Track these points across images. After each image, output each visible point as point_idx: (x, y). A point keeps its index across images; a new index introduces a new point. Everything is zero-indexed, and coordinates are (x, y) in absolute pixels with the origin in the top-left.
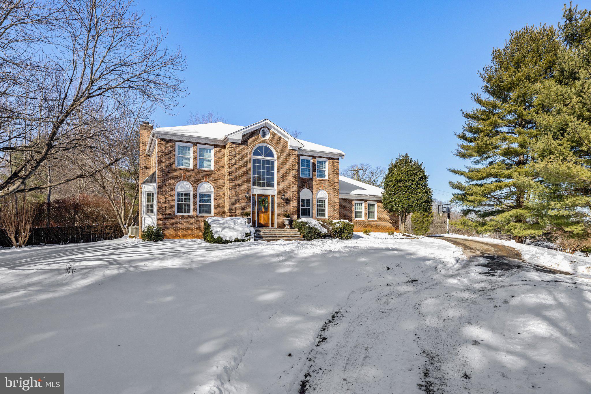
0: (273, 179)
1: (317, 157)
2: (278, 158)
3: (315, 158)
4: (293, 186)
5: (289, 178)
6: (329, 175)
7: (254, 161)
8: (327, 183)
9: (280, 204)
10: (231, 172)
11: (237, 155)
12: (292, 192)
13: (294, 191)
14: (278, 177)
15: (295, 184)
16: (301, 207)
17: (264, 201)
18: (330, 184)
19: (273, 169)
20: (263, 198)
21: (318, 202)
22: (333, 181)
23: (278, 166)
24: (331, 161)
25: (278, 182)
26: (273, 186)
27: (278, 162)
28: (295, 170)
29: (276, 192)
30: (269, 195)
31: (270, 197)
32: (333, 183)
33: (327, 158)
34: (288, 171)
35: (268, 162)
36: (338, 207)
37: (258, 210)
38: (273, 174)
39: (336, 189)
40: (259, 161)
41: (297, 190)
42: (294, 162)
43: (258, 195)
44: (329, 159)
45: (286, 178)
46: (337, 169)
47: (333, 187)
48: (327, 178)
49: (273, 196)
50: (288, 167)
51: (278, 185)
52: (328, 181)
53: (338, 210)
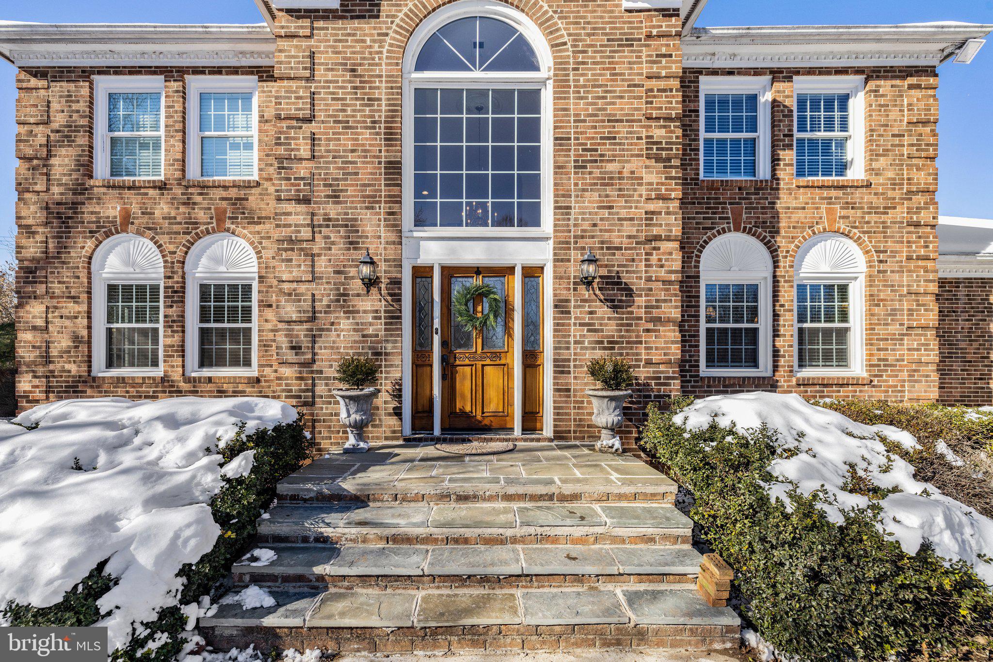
0: (532, 186)
1: (797, 72)
2: (560, 65)
3: (789, 79)
4: (651, 207)
5: (628, 167)
6: (873, 154)
7: (424, 98)
8: (864, 197)
9: (575, 312)
10: (289, 159)
11: (320, 71)
12: (649, 240)
13: (658, 238)
14: (559, 168)
15: (665, 198)
16: (703, 326)
17: (479, 295)
18: (879, 202)
19: (531, 130)
20: (476, 281)
21: (801, 298)
22: (895, 184)
23: (561, 111)
24: (885, 86)
25: (561, 194)
26: (531, 217)
27: (562, 84)
28: (668, 119)
29: (549, 247)
30: (511, 270)
31: (517, 281)
32: (897, 194)
33: (859, 71)
34: (622, 130)
35: (503, 99)
36: (931, 317)
37: (444, 344)
38: (531, 158)
39: (917, 225)
40: (452, 98)
41: (677, 231)
42: (658, 77)
43: (450, 273)
44: (872, 74)
45: (611, 167)
46: (925, 123)
47: (900, 213)
48: (856, 173)
49: (532, 273)
50: (622, 107)
51: (563, 210)
52: (869, 185)
53: (931, 334)
